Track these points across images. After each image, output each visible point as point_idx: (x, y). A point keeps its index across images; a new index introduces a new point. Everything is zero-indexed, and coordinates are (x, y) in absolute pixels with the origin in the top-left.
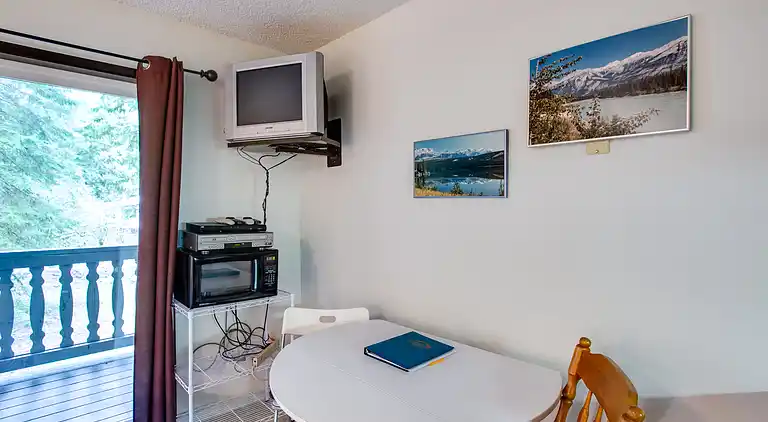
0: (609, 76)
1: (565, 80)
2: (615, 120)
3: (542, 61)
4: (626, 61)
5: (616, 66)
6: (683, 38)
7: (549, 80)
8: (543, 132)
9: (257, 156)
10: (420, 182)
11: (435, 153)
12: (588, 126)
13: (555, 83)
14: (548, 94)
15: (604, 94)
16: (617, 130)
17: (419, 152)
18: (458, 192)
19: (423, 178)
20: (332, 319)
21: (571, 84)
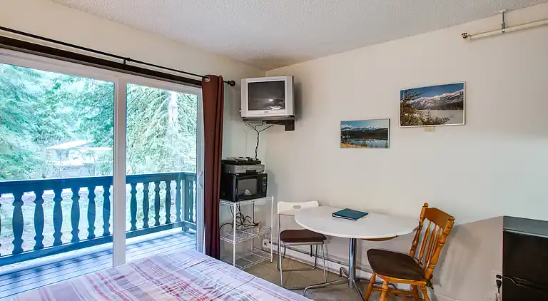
0: (435, 101)
1: (416, 101)
2: (437, 118)
3: (406, 91)
4: (441, 96)
5: (437, 97)
6: (462, 90)
7: (409, 100)
8: (405, 121)
9: (254, 125)
10: (344, 141)
11: (352, 127)
12: (426, 120)
13: (412, 101)
14: (409, 106)
15: (433, 108)
16: (438, 122)
17: (343, 126)
18: (365, 145)
19: (346, 139)
20: (299, 207)
21: (419, 102)
